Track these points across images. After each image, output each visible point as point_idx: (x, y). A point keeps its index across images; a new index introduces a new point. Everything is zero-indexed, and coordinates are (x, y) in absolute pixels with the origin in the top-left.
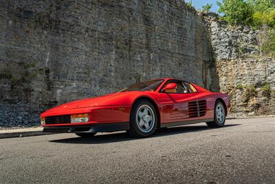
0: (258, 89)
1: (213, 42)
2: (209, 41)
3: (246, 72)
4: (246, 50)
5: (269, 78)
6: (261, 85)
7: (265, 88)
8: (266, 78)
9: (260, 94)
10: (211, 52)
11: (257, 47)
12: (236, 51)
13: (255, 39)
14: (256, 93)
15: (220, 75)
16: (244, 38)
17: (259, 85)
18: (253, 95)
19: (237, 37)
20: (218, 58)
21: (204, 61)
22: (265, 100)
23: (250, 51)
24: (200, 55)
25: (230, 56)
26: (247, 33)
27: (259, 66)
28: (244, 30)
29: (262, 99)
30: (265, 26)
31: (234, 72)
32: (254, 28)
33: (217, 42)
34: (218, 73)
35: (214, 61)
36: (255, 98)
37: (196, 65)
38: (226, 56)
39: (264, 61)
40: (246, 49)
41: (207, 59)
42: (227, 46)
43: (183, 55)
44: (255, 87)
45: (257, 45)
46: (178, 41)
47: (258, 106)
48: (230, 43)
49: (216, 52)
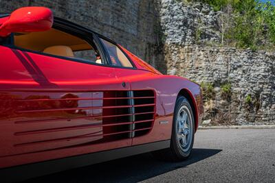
0: (217, 89)
1: (163, 18)
2: (157, 16)
3: (203, 65)
4: (204, 35)
5: (231, 75)
6: (221, 84)
7: (225, 88)
8: (227, 75)
9: (218, 95)
10: (159, 32)
11: (218, 33)
12: (193, 35)
13: (216, 22)
14: (214, 93)
15: (168, 65)
16: (203, 20)
17: (218, 83)
18: (210, 97)
19: (194, 16)
20: (168, 42)
21: (149, 43)
22: (224, 105)
23: (209, 37)
24: (143, 35)
25: (184, 40)
26: (207, 13)
27: (220, 58)
28: (203, 9)
29: (221, 102)
30: (229, 8)
31: (188, 63)
32: (216, 8)
33: (167, 19)
34: (166, 62)
35: (162, 45)
36: (211, 101)
37: (137, 47)
38: (179, 40)
39: (227, 53)
40: (204, 33)
41: (152, 41)
42: (180, 26)
43: (119, 30)
44: (214, 86)
45: (218, 30)
46: (113, 8)
47: (215, 112)
48: (185, 22)
49: (166, 33)
